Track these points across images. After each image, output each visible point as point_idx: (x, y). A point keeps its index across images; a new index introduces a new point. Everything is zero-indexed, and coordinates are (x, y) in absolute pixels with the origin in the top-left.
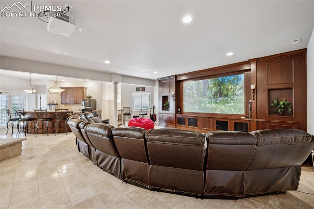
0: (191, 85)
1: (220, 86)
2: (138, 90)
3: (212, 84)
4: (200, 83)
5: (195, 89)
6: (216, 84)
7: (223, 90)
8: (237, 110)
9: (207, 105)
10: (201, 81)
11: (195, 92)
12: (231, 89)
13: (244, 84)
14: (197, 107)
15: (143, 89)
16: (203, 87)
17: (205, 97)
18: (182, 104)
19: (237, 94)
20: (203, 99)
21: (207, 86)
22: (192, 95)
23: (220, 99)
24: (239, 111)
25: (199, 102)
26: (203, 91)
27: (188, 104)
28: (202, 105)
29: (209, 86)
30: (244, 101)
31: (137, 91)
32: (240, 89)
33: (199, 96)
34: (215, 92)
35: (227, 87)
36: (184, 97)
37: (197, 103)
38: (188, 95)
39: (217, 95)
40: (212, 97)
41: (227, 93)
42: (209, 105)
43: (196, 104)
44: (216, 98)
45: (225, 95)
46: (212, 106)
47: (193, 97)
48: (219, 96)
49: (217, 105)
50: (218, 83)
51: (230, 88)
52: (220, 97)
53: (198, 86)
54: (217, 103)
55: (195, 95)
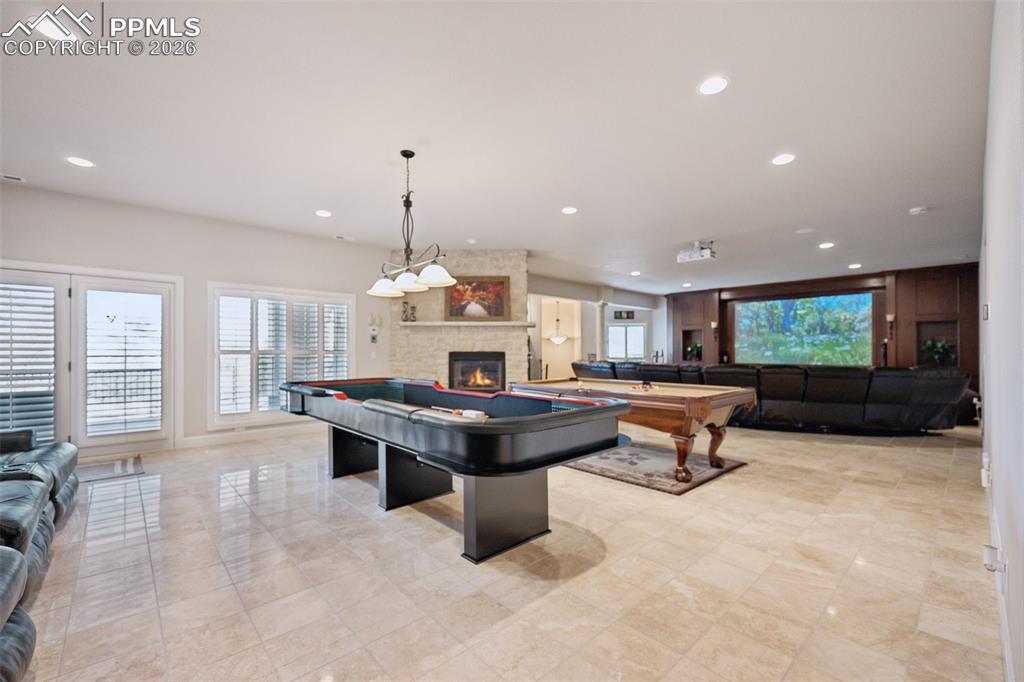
0: (755, 309)
1: (820, 313)
2: (618, 316)
3: (804, 309)
4: (777, 307)
5: (763, 317)
6: (812, 309)
7: (829, 321)
8: (857, 358)
9: (793, 350)
10: (779, 303)
11: (764, 323)
12: (845, 319)
13: (870, 313)
14: (769, 353)
15: (630, 315)
16: (783, 315)
17: (788, 334)
18: (732, 348)
19: (856, 329)
20: (783, 338)
21: (793, 312)
22: (755, 330)
23: (822, 337)
24: (861, 359)
25: (774, 343)
26: (784, 321)
27: (747, 347)
28: (780, 348)
29: (798, 312)
30: (870, 341)
31: (616, 318)
32: (862, 321)
33: (774, 331)
34: (810, 325)
35: (837, 316)
36: (737, 334)
37: (769, 346)
38: (748, 328)
39: (815, 330)
40: (804, 333)
41: (837, 326)
42: (798, 349)
43: (766, 346)
44: (814, 335)
45: (832, 331)
46: (804, 351)
47: (759, 334)
48: (818, 332)
49: (815, 348)
50: (818, 309)
51: (842, 318)
52: (822, 333)
53: (772, 312)
54: (816, 345)
55: (764, 330)
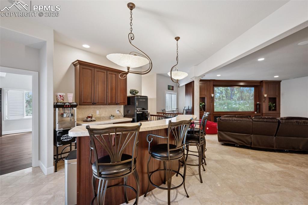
0: (221, 90)
1: (241, 93)
2: (169, 87)
3: (236, 91)
4: (228, 90)
5: (224, 93)
6: (239, 91)
7: (244, 96)
8: (250, 108)
9: (233, 106)
10: (229, 88)
11: (224, 95)
12: (248, 95)
13: (254, 94)
14: (226, 107)
15: (173, 88)
16: (230, 93)
17: (232, 100)
20: (230, 102)
21: (233, 92)
22: (221, 98)
23: (242, 101)
25: (227, 103)
26: (231, 95)
27: (219, 105)
28: (230, 105)
29: (235, 92)
30: (253, 103)
31: (168, 89)
32: (252, 96)
33: (227, 99)
34: (238, 97)
35: (245, 94)
37: (226, 104)
38: (219, 97)
39: (240, 99)
40: (237, 100)
41: (246, 98)
42: (235, 106)
44: (239, 101)
45: (245, 99)
46: (237, 106)
47: (223, 100)
48: (241, 99)
49: (240, 106)
50: (240, 91)
52: (242, 100)
53: (227, 92)
54: (240, 104)
55: (224, 98)
